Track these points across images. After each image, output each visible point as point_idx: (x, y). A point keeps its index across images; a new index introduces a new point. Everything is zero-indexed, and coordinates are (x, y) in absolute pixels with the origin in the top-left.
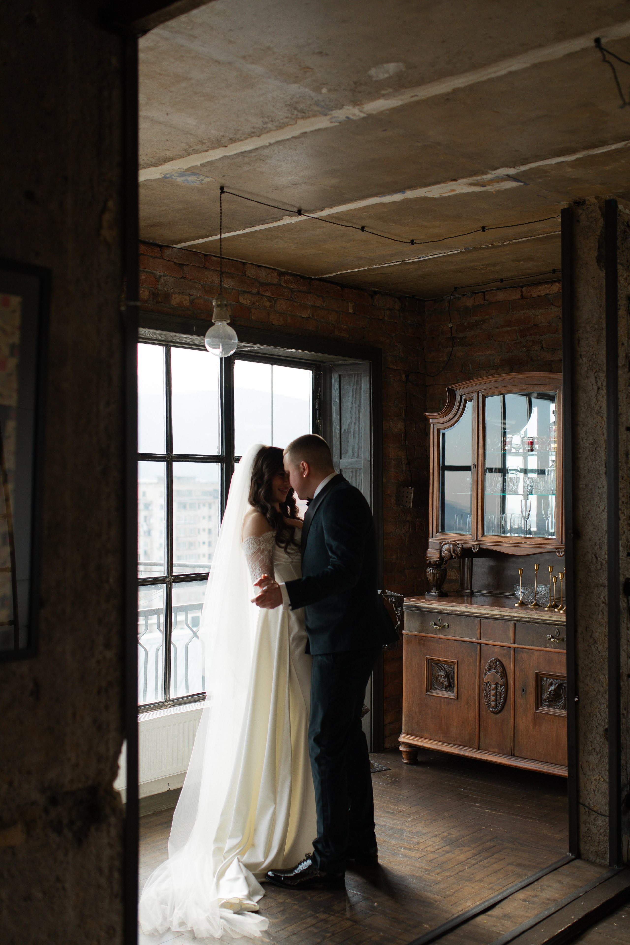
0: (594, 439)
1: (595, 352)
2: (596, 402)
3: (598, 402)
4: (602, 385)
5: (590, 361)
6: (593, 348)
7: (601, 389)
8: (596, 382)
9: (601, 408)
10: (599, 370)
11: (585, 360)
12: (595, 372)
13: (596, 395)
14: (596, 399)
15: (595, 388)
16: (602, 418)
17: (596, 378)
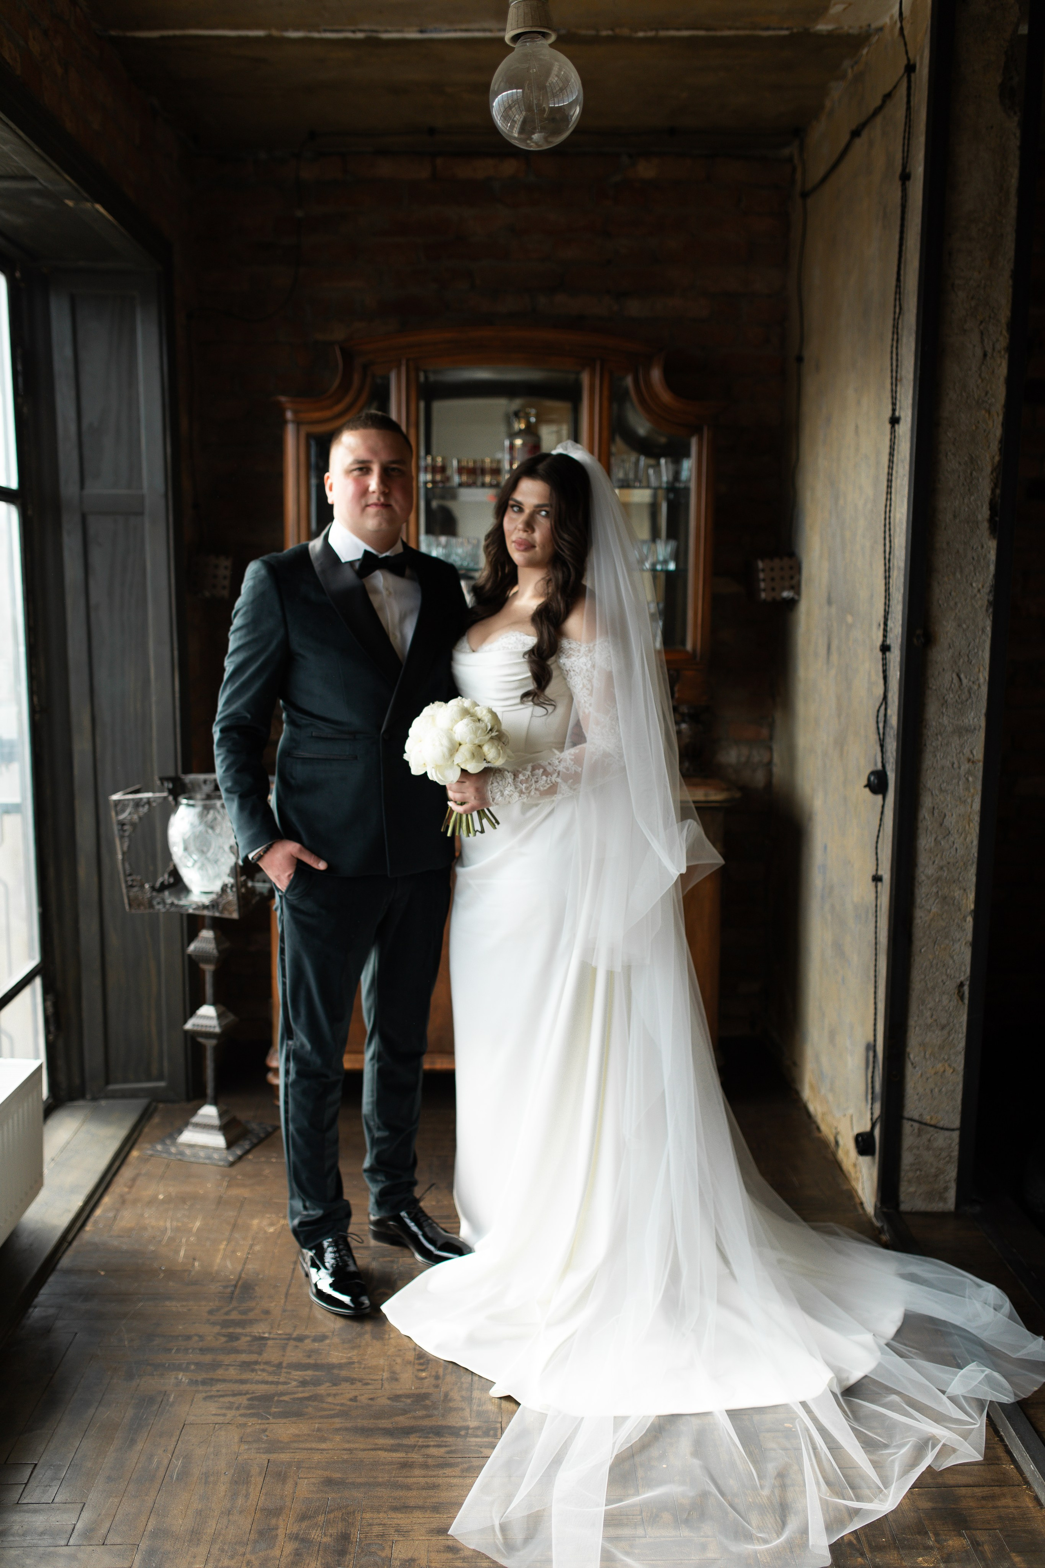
0: (969, 454)
1: (983, 282)
2: (980, 381)
3: (982, 381)
4: (994, 349)
5: (972, 298)
6: (980, 272)
7: (989, 355)
8: (982, 341)
9: (987, 393)
10: (990, 317)
11: (962, 295)
12: (981, 322)
13: (980, 369)
14: (980, 376)
15: (979, 352)
16: (989, 413)
17: (982, 333)
